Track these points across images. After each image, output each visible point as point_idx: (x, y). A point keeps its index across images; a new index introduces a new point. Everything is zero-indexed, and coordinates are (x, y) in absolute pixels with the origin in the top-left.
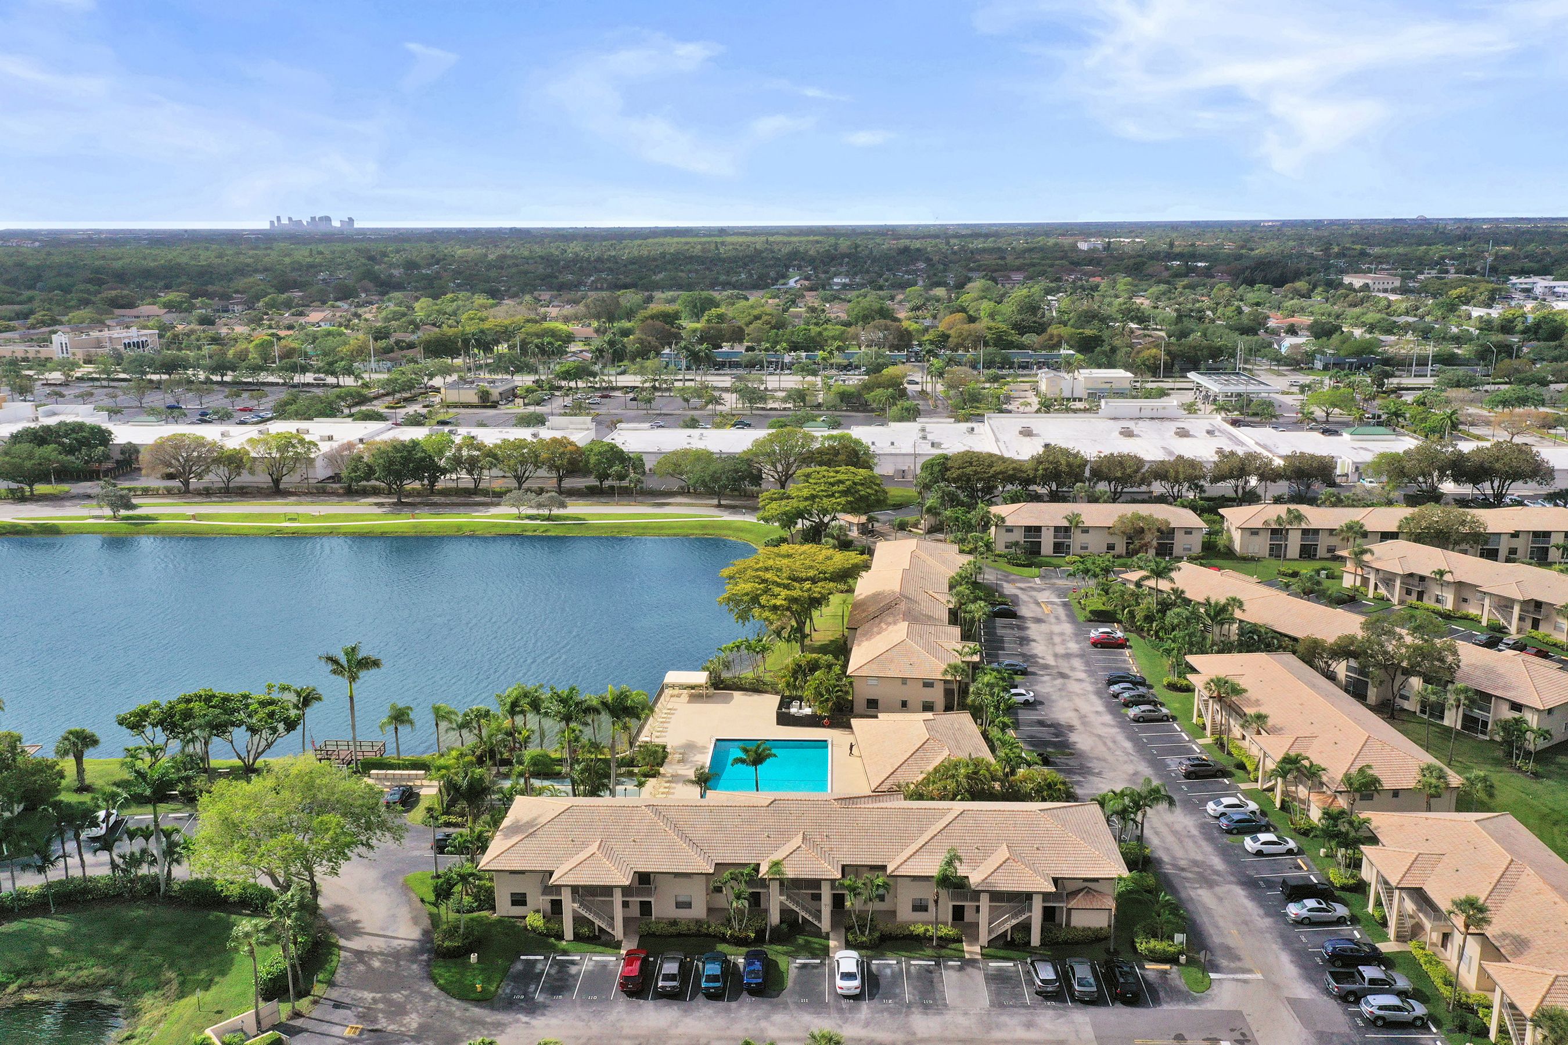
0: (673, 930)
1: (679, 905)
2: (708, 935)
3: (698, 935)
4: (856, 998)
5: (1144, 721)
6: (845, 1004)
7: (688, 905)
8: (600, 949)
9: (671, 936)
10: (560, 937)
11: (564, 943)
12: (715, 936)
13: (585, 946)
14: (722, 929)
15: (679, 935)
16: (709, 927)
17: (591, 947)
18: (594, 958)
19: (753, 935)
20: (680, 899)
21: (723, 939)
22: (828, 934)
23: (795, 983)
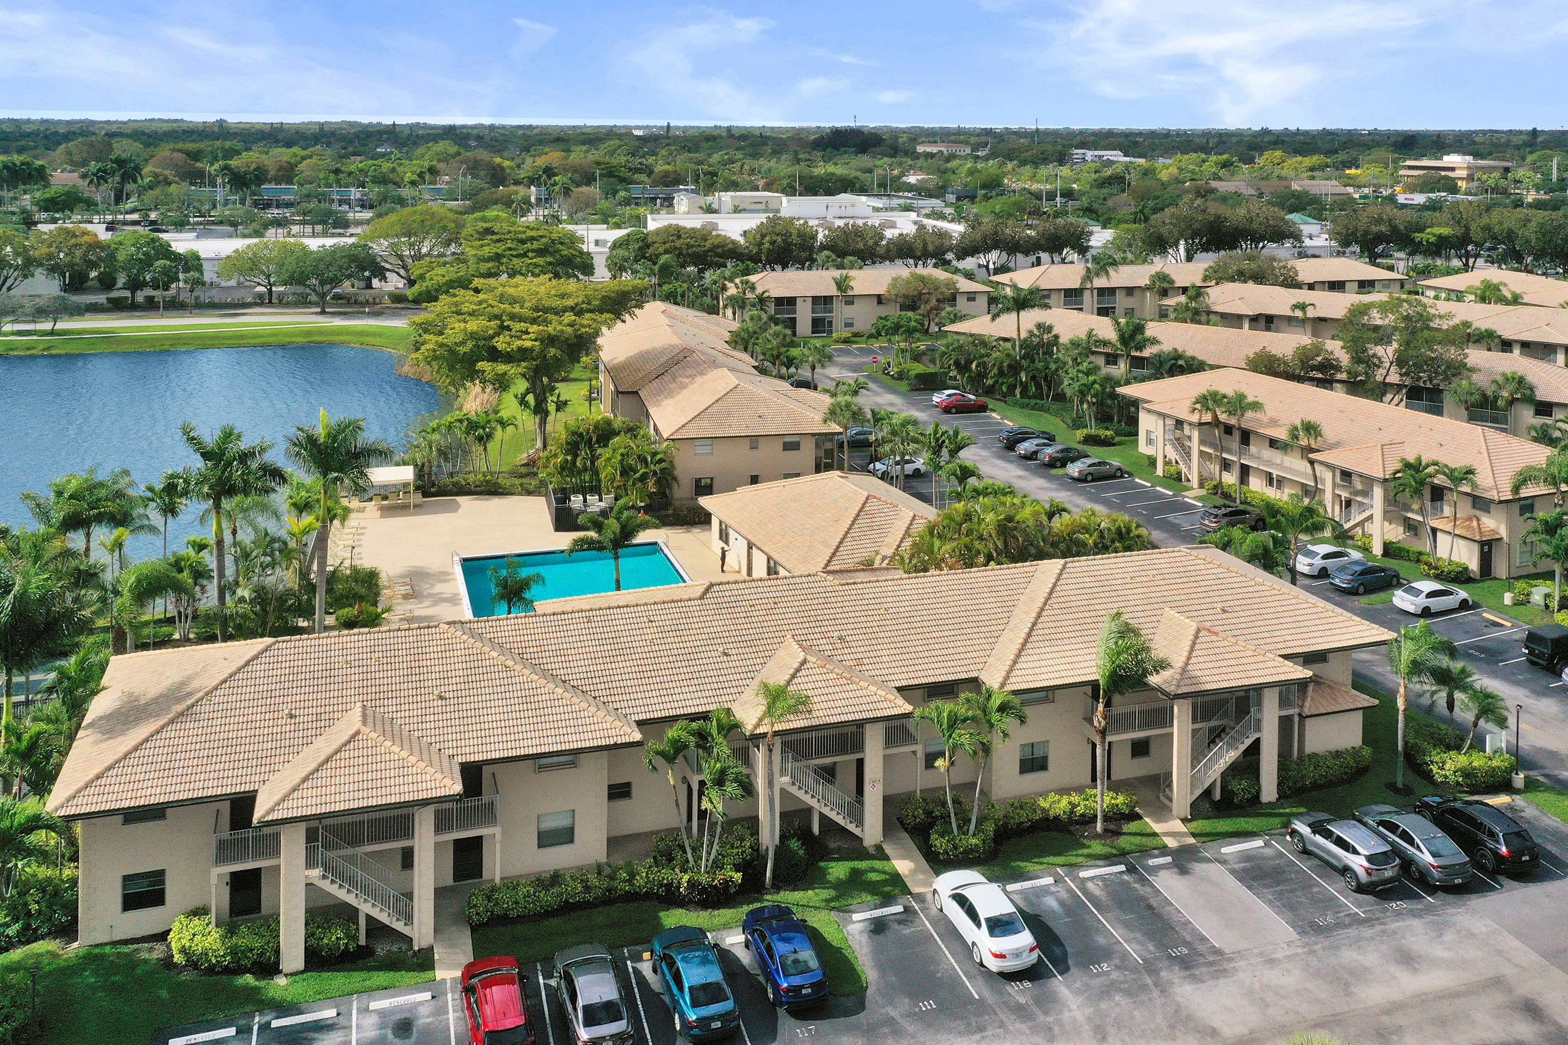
0: (549, 898)
1: (548, 839)
2: (632, 897)
3: (610, 899)
4: (1031, 974)
5: (1093, 480)
6: (1020, 992)
7: (565, 836)
8: (381, 978)
9: (549, 913)
10: (269, 968)
11: (281, 981)
12: (648, 896)
13: (337, 980)
14: (666, 875)
15: (566, 908)
16: (632, 875)
17: (356, 979)
18: (374, 1005)
19: (738, 877)
20: (549, 824)
21: (671, 898)
22: (879, 848)
23: (881, 967)
